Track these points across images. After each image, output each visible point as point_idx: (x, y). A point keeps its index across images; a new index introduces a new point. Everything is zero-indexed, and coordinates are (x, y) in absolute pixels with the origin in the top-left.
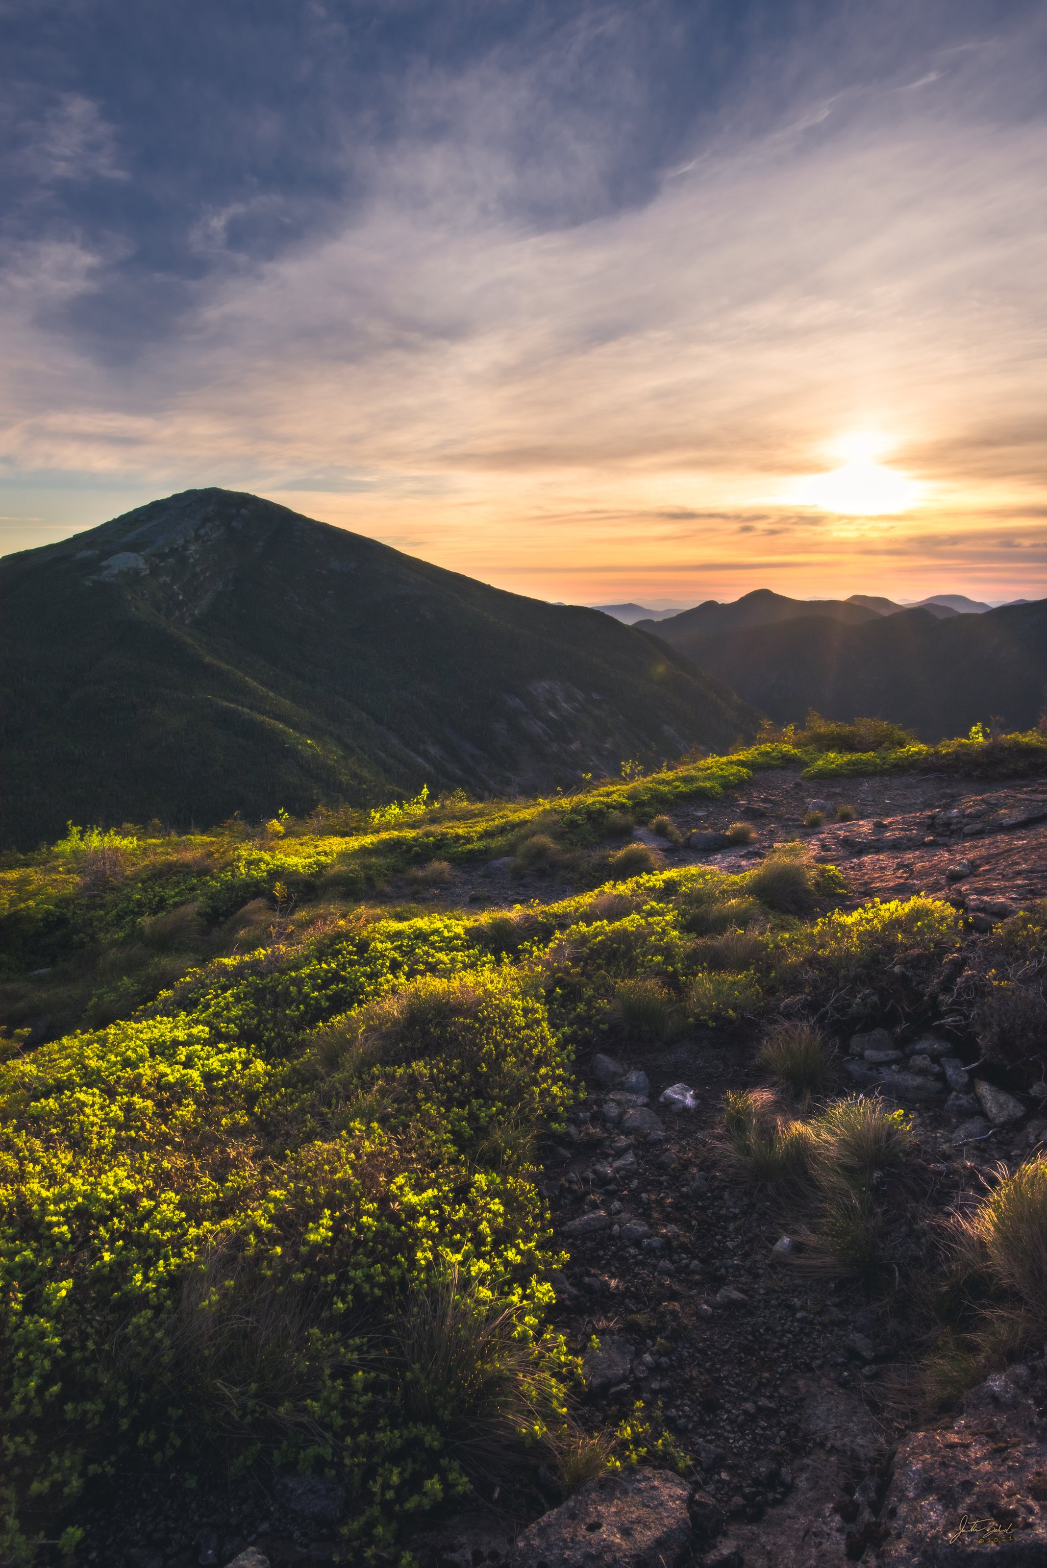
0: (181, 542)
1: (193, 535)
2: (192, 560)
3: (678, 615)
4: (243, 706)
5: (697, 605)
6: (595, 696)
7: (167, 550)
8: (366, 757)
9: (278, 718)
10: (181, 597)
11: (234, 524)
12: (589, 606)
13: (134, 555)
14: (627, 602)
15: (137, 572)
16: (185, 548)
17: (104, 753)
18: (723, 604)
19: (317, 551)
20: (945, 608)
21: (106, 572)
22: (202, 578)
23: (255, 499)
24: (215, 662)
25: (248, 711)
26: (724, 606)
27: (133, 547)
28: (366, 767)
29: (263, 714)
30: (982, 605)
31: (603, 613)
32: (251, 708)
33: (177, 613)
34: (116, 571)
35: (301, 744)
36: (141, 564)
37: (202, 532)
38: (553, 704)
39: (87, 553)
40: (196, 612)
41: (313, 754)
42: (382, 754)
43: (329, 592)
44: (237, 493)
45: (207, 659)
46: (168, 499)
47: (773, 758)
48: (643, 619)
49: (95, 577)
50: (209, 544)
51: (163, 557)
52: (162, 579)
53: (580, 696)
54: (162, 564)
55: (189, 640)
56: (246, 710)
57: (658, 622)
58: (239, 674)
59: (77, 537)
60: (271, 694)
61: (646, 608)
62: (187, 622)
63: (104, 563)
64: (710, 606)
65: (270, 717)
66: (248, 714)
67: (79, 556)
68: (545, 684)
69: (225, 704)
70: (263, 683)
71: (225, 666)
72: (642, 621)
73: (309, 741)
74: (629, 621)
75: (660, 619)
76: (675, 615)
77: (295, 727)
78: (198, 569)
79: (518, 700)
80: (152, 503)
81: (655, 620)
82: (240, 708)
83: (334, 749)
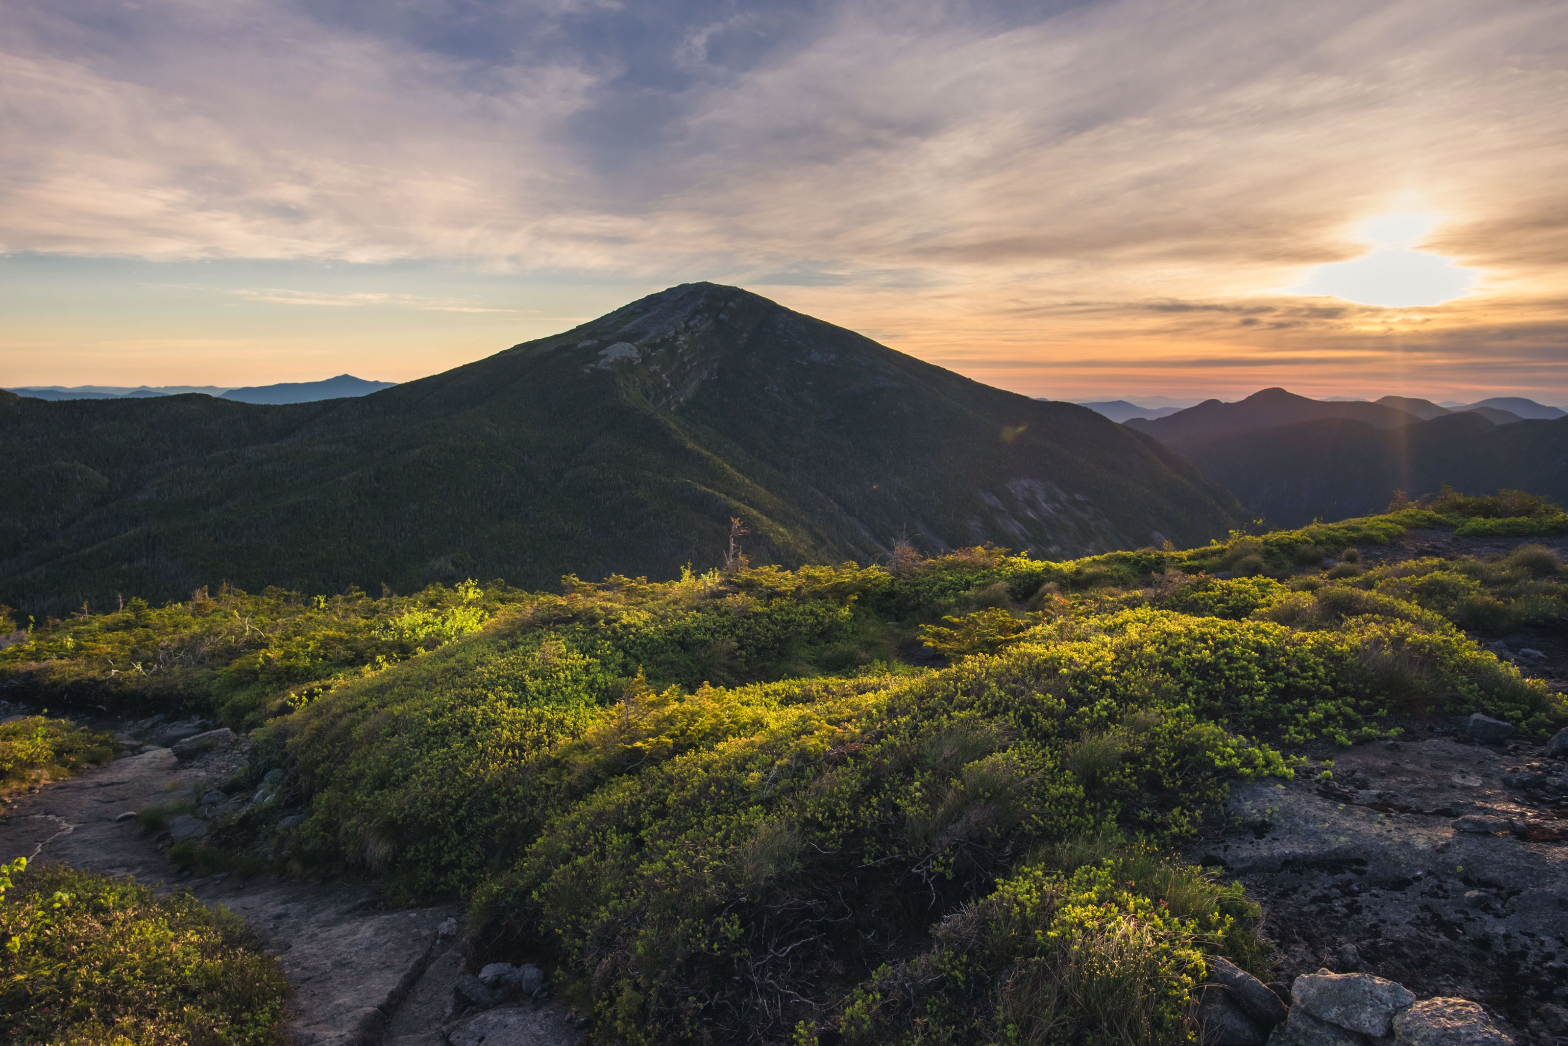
0: (672, 333)
1: (683, 326)
2: (680, 350)
3: (1175, 414)
4: (720, 491)
5: (1197, 404)
6: (1078, 497)
7: (658, 341)
8: (836, 548)
9: (752, 504)
10: (668, 385)
11: (722, 316)
12: (1075, 403)
13: (628, 345)
14: (1116, 400)
15: (630, 361)
16: (675, 339)
17: (590, 530)
18: (1226, 404)
19: (799, 342)
20: (1503, 413)
21: (602, 361)
22: (689, 367)
23: (742, 292)
24: (697, 448)
25: (725, 497)
26: (1227, 405)
27: (628, 338)
28: (835, 558)
29: (739, 500)
30: (1553, 410)
31: (1091, 410)
32: (727, 494)
33: (664, 400)
34: (611, 360)
35: (773, 532)
36: (634, 353)
37: (691, 323)
38: (1032, 504)
39: (587, 343)
40: (682, 400)
41: (784, 542)
42: (852, 547)
43: (809, 383)
44: (726, 287)
45: (690, 445)
46: (662, 293)
47: (1419, 520)
48: (1134, 417)
49: (593, 366)
50: (697, 334)
51: (654, 347)
52: (652, 368)
53: (1063, 496)
54: (654, 354)
55: (673, 426)
56: (723, 496)
57: (1151, 421)
58: (718, 460)
59: (580, 328)
60: (747, 481)
61: (1138, 406)
62: (672, 409)
63: (602, 353)
64: (1212, 404)
65: (745, 504)
66: (725, 500)
67: (580, 345)
68: (1025, 483)
69: (704, 488)
70: (739, 470)
71: (705, 453)
72: (1133, 420)
73: (781, 529)
74: (1119, 419)
75: (1154, 418)
76: (1171, 414)
77: (769, 514)
78: (686, 359)
79: (994, 497)
80: (648, 297)
81: (1148, 419)
82: (717, 493)
83: (806, 539)
